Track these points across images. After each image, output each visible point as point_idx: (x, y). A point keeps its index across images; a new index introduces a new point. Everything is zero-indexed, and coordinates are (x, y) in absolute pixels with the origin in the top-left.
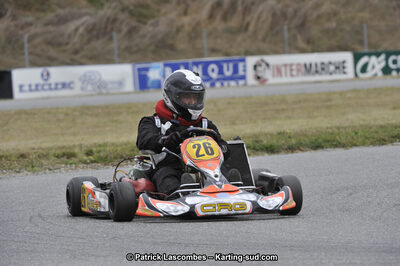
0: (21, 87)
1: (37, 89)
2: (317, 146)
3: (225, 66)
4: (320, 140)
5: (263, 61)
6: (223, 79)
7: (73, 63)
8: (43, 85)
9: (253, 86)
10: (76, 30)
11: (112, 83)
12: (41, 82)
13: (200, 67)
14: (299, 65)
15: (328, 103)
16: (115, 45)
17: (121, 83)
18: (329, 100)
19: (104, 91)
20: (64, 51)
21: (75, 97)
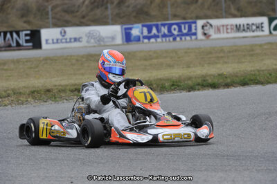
0: (47, 41)
1: (57, 42)
2: (244, 84)
3: (183, 26)
4: (246, 80)
5: (208, 23)
6: (181, 35)
7: (81, 24)
8: (61, 40)
9: (201, 40)
10: (84, 2)
11: (107, 37)
12: (61, 37)
13: (166, 27)
14: (232, 25)
15: (252, 53)
16: (109, 12)
17: (113, 38)
18: (253, 50)
19: (102, 43)
20: (76, 16)
21: (82, 47)
